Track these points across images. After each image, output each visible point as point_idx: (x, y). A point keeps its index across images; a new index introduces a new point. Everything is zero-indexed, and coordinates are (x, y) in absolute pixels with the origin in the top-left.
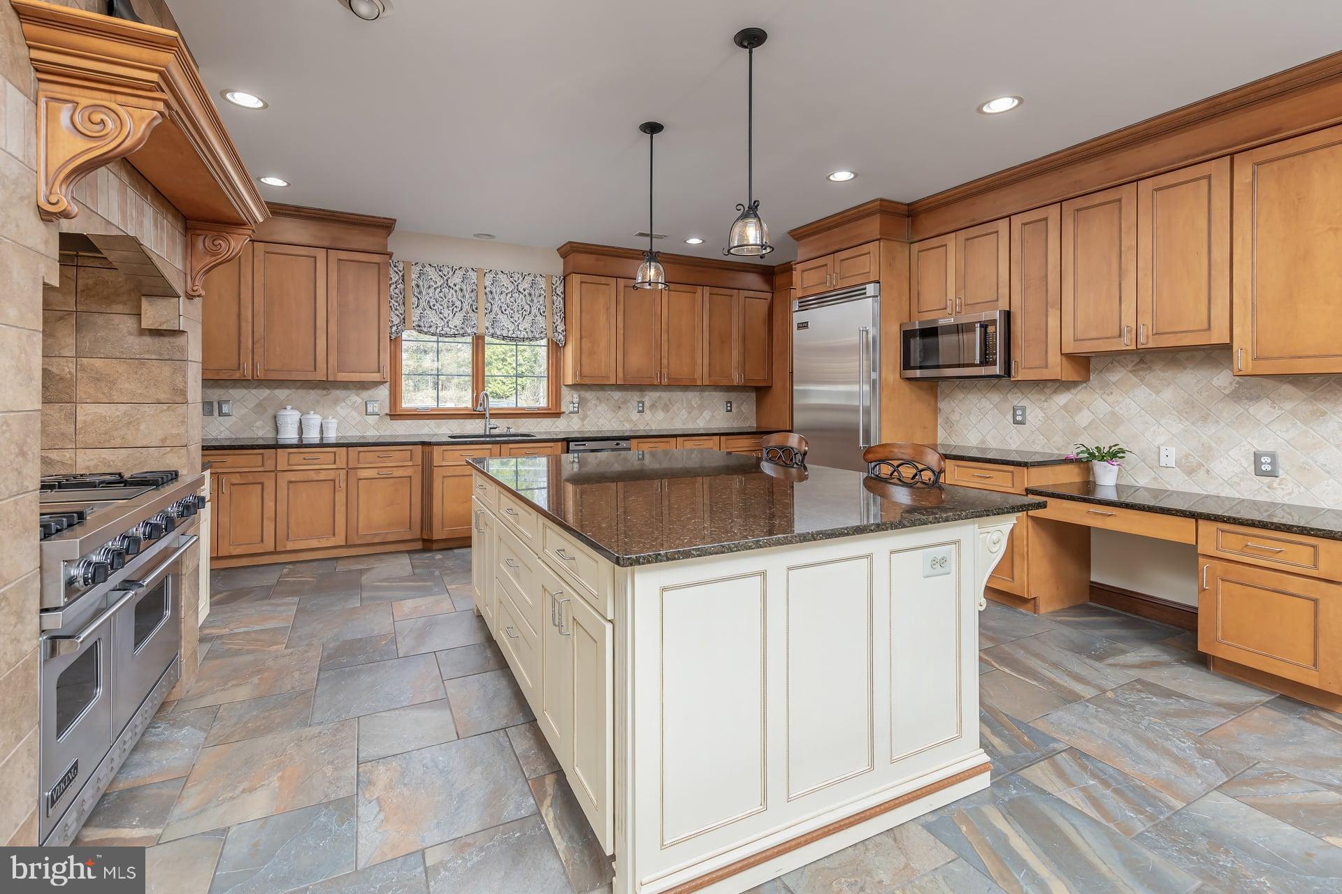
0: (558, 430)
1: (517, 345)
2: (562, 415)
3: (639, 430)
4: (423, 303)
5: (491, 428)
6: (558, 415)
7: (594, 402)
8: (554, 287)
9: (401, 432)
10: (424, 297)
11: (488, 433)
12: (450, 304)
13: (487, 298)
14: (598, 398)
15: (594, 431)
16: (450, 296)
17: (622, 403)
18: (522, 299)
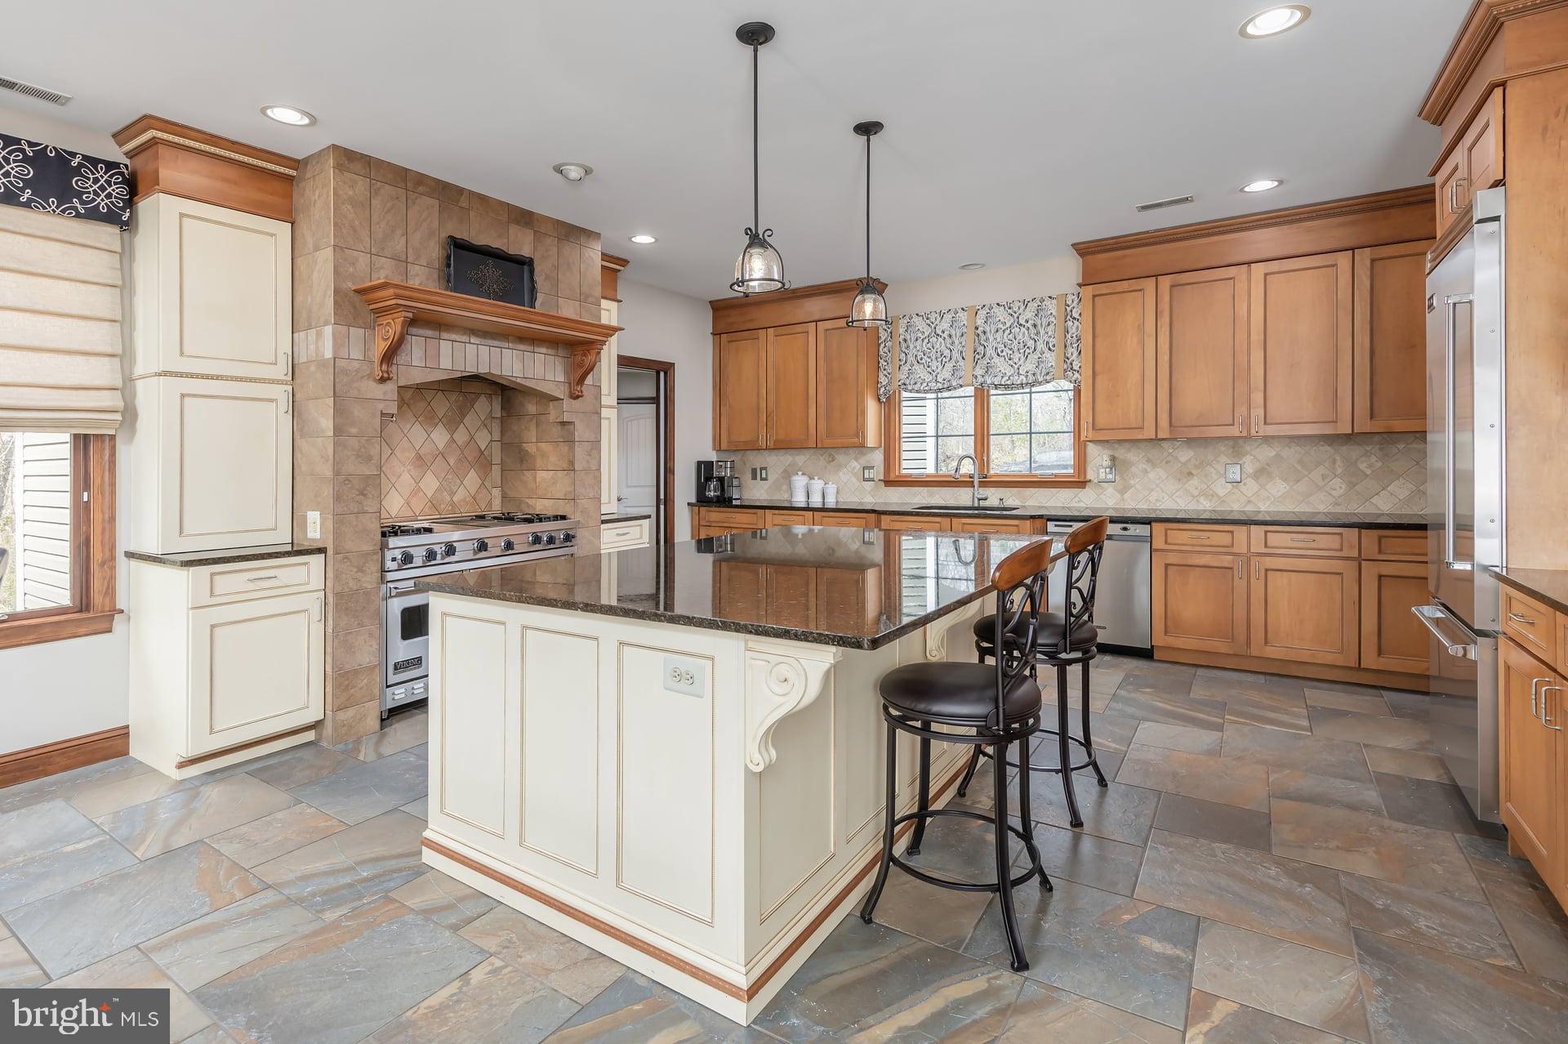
0: (1082, 505)
1: (1031, 393)
2: (1088, 484)
3: (1232, 511)
4: (911, 359)
5: (979, 500)
6: (1082, 484)
7: (1142, 466)
8: (1069, 309)
9: (895, 500)
10: (912, 352)
11: (976, 505)
12: (939, 354)
13: (979, 341)
14: (1149, 461)
15: (1143, 510)
16: (938, 346)
17: (1196, 467)
18: (1024, 333)
